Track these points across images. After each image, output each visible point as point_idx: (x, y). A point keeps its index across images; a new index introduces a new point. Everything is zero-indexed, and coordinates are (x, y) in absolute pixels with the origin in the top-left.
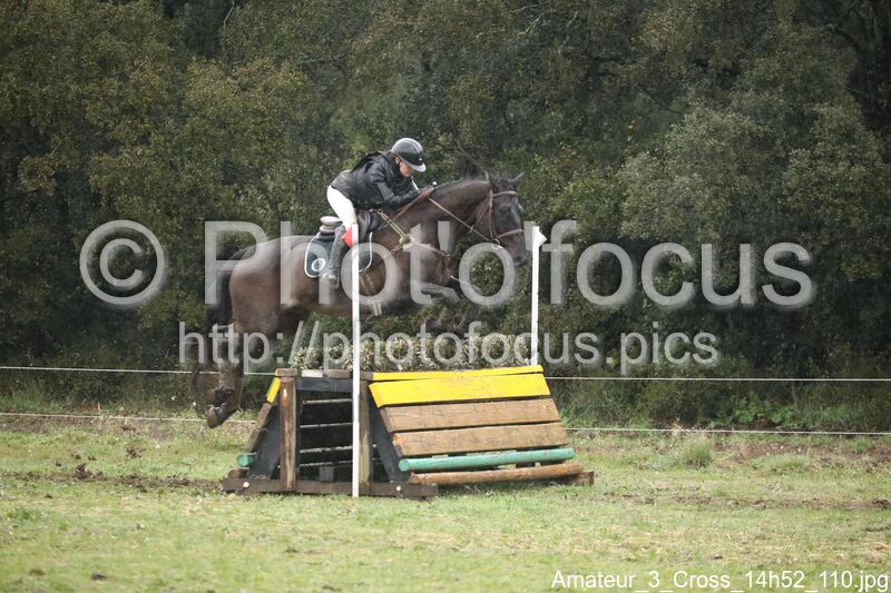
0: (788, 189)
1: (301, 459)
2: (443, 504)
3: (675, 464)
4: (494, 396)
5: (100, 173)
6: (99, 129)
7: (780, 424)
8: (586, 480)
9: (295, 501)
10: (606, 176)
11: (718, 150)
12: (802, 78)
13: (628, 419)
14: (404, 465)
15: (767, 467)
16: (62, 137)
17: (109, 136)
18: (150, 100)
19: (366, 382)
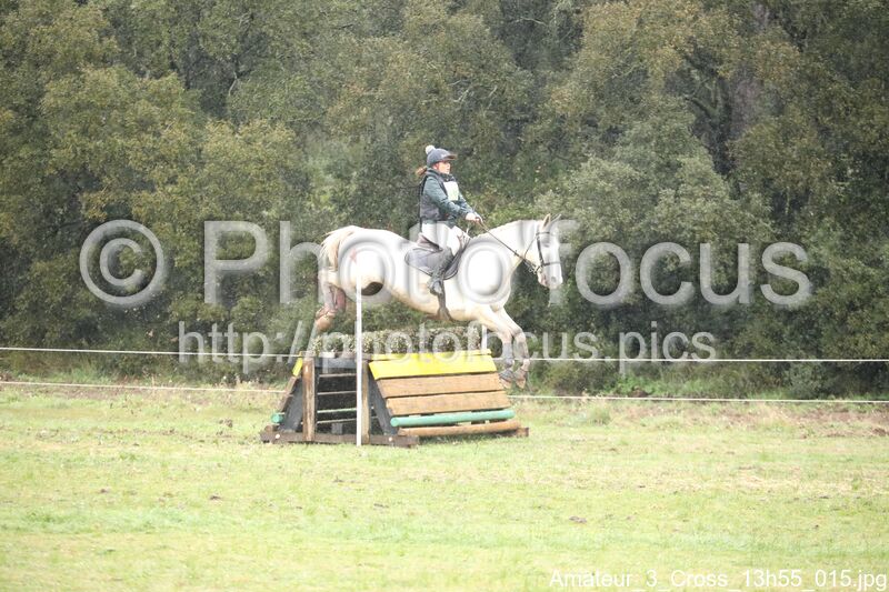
1: (319, 417)
2: (423, 449)
3: (584, 423)
6: (139, 173)
7: (651, 393)
9: (316, 448)
12: (668, 135)
13: (537, 390)
14: (395, 422)
16: (110, 179)
17: (146, 178)
19: (367, 361)
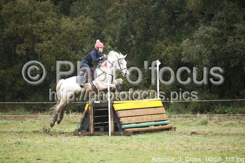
0: (228, 47)
1: (95, 126)
2: (134, 137)
3: (198, 124)
4: (147, 107)
5: (38, 49)
6: (37, 36)
7: (227, 112)
8: (174, 129)
9: (93, 137)
10: (177, 46)
11: (208, 37)
12: (231, 17)
13: (185, 112)
14: (123, 127)
15: (224, 124)
16: (27, 39)
17: (40, 38)
18: (51, 28)
19: (112, 104)
